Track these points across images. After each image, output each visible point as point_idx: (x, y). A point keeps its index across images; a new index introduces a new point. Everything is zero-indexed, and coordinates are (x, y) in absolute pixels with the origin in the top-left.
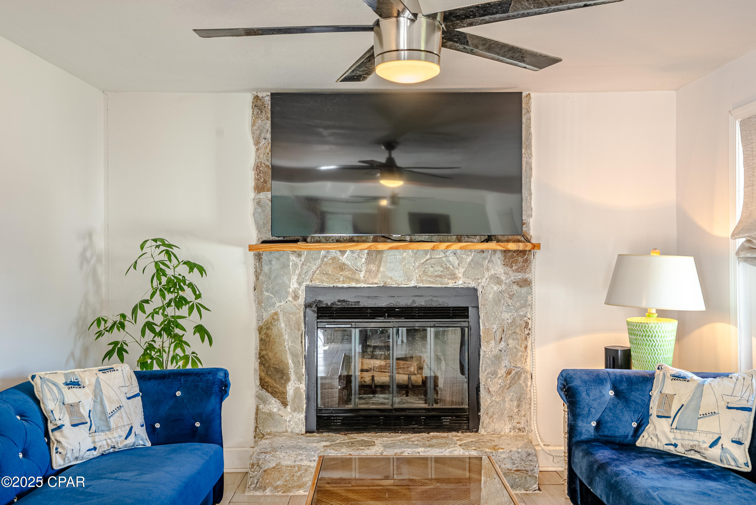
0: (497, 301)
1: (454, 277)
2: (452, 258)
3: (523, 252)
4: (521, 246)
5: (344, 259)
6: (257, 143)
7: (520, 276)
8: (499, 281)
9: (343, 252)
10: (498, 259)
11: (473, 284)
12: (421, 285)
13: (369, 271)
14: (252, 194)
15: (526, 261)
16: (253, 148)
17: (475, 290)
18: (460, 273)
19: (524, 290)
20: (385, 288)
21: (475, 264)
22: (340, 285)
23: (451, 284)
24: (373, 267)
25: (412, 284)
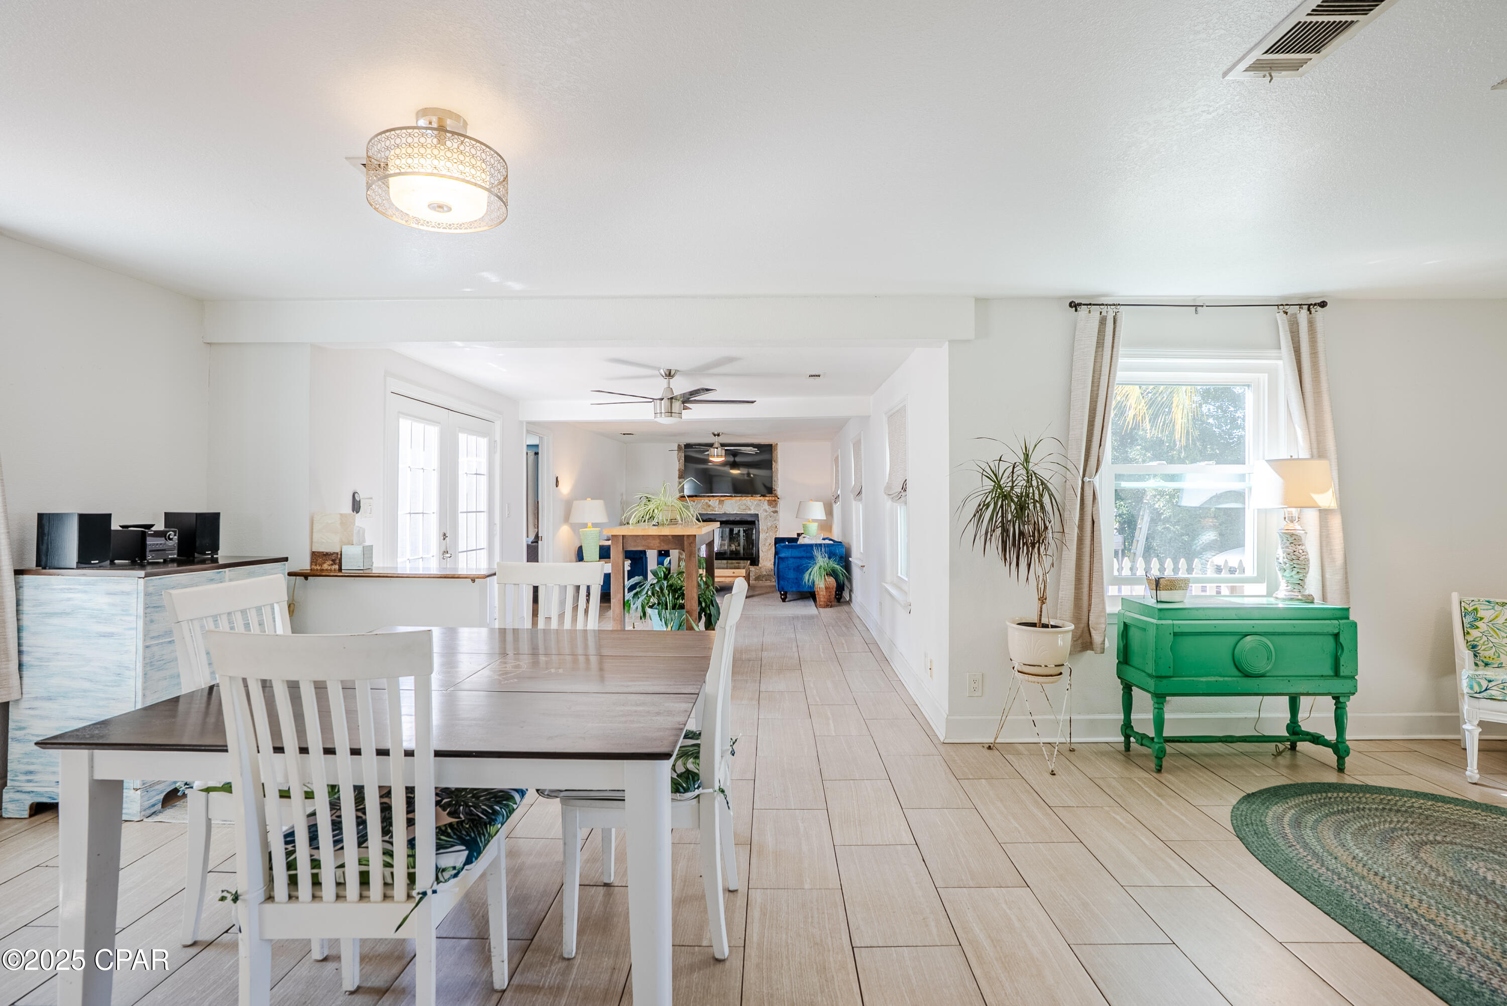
0: (766, 518)
1: (750, 509)
2: (749, 503)
3: (775, 501)
4: (773, 498)
5: (710, 503)
6: (679, 461)
7: (774, 509)
8: (766, 512)
9: (710, 501)
10: (766, 503)
11: (757, 513)
12: (738, 513)
13: (719, 507)
14: (677, 479)
15: (776, 504)
16: (678, 463)
17: (758, 514)
18: (752, 508)
19: (775, 514)
20: (725, 514)
21: (758, 505)
22: (709, 513)
23: (749, 512)
24: (720, 506)
25: (735, 512)
